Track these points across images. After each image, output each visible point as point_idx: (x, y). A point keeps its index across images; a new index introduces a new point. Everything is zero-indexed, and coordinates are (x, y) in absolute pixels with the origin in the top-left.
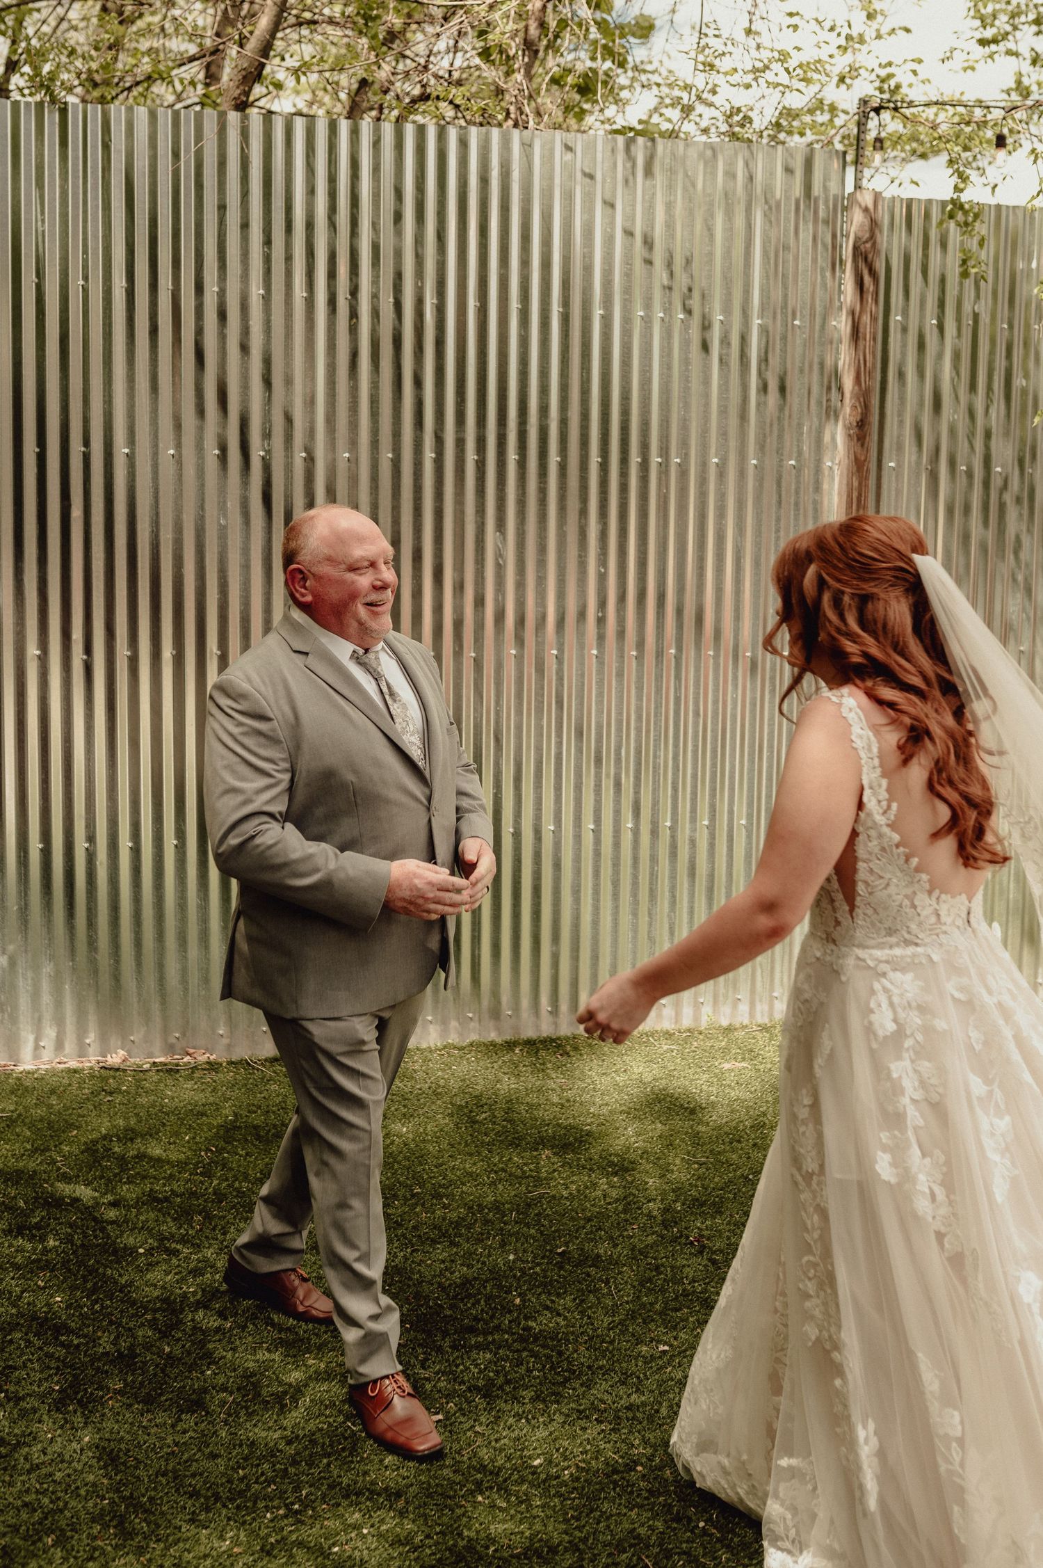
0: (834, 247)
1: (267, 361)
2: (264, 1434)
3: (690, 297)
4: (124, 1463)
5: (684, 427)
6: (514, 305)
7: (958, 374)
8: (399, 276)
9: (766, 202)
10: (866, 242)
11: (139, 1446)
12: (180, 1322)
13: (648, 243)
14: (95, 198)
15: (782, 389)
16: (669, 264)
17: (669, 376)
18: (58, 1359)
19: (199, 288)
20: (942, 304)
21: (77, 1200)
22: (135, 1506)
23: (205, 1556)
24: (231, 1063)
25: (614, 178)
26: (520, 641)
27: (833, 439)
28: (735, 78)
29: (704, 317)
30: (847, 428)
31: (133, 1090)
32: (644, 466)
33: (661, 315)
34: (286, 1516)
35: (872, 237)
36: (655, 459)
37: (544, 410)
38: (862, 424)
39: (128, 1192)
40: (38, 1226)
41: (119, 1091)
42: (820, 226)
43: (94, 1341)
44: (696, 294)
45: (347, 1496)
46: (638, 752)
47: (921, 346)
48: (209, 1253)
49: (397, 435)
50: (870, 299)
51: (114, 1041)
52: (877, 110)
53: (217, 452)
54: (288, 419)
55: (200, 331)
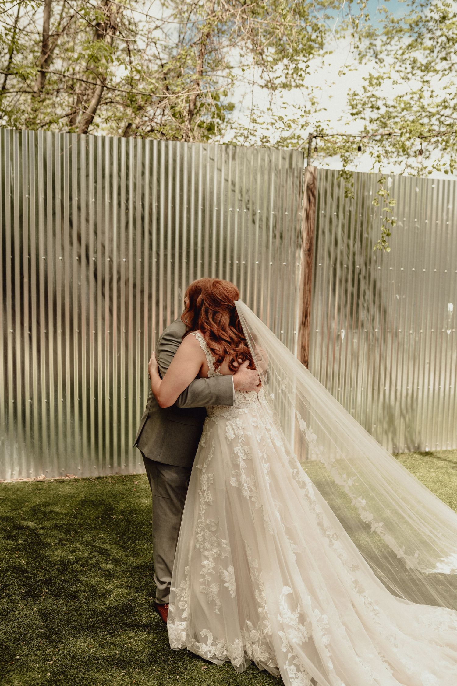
0: (300, 186)
1: (95, 226)
2: (99, 607)
3: (248, 204)
4: (49, 617)
5: (246, 250)
6: (185, 206)
7: (344, 232)
8: (143, 195)
9: (276, 170)
10: (311, 185)
11: (54, 611)
12: (67, 568)
13: (233, 184)
14: (32, 165)
15: (281, 237)
16: (241, 192)
17: (241, 232)
18: (24, 582)
19: (71, 199)
20: (338, 207)
21: (29, 527)
22: (53, 632)
23: (79, 648)
24: (83, 479)
25: (221, 160)
27: (299, 255)
28: (265, 126)
29: (253, 211)
30: (304, 251)
31: (47, 489)
32: (232, 264)
33: (238, 210)
34: (107, 634)
35: (314, 183)
36: (236, 262)
37: (196, 244)
38: (310, 250)
39: (47, 524)
40: (15, 536)
41: (43, 489)
42: (295, 179)
43: (37, 575)
44: (251, 203)
45: (129, 627)
47: (331, 222)
48: (77, 545)
49: (143, 252)
50: (313, 205)
51: (40, 471)
52: (315, 137)
53: (77, 258)
54: (103, 246)
55: (71, 214)
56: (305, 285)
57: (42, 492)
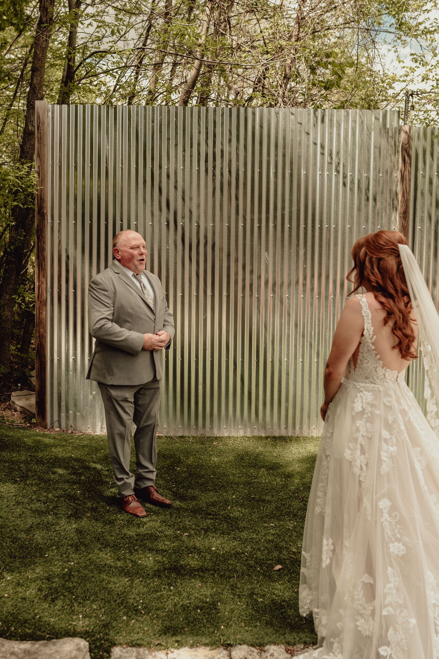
0: (395, 146)
1: (183, 192)
3: (339, 166)
5: (336, 214)
6: (272, 170)
8: (230, 161)
9: (368, 131)
10: (406, 144)
13: (322, 147)
14: (126, 137)
15: (375, 200)
16: (331, 154)
17: (331, 195)
19: (160, 167)
24: (167, 437)
25: (309, 124)
26: (274, 291)
27: (395, 218)
29: (344, 173)
30: (400, 214)
32: (321, 228)
33: (327, 173)
35: (409, 142)
36: (325, 226)
37: (283, 208)
38: (405, 212)
40: (80, 473)
42: (390, 139)
44: (341, 165)
46: (319, 334)
49: (229, 218)
50: (408, 166)
52: (412, 95)
53: (166, 223)
54: (191, 212)
55: (160, 182)
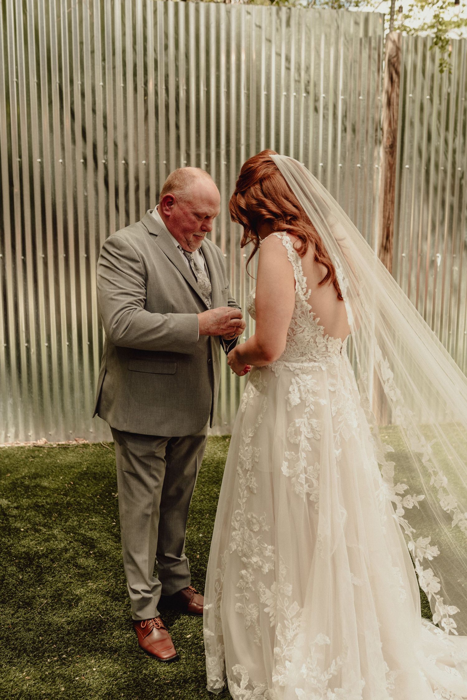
0: (379, 60)
1: (105, 118)
3: (309, 86)
5: (306, 148)
6: (223, 89)
7: (440, 122)
8: (167, 76)
9: (346, 38)
13: (288, 60)
14: (20, 39)
15: (354, 130)
16: (298, 70)
17: (299, 124)
19: (72, 82)
20: (432, 88)
24: (94, 444)
25: (272, 28)
26: (228, 250)
27: (379, 154)
29: (316, 95)
30: (385, 148)
33: (295, 94)
35: (397, 55)
37: (238, 140)
38: (392, 147)
42: (373, 51)
44: (312, 84)
47: (422, 109)
48: (55, 531)
49: (168, 152)
50: (396, 85)
51: (42, 433)
53: (82, 161)
54: (116, 145)
55: (72, 103)
56: (386, 194)
57: (38, 460)
